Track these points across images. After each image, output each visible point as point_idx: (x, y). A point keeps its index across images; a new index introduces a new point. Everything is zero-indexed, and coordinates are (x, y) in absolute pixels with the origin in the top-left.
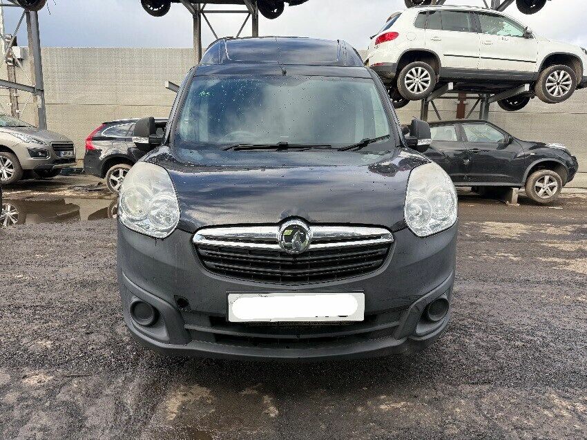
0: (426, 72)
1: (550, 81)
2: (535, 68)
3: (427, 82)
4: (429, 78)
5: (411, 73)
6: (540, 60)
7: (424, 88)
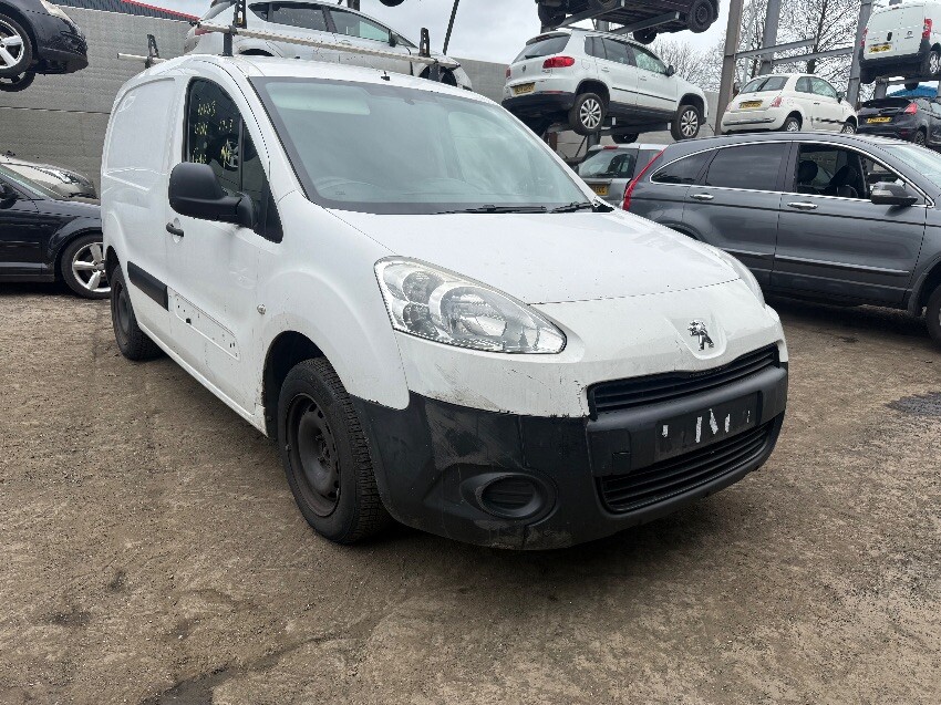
0: (597, 105)
1: (684, 121)
2: (674, 107)
3: (597, 116)
4: (599, 112)
5: (586, 105)
6: (678, 99)
7: (596, 121)
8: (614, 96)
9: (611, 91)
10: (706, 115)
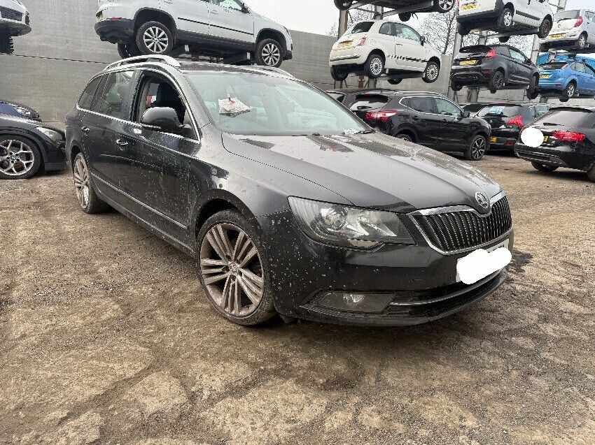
0: (163, 33)
1: (265, 52)
2: (253, 40)
3: (165, 42)
5: (149, 32)
6: (256, 33)
7: (163, 47)
8: (181, 26)
9: (177, 22)
10: (289, 48)
